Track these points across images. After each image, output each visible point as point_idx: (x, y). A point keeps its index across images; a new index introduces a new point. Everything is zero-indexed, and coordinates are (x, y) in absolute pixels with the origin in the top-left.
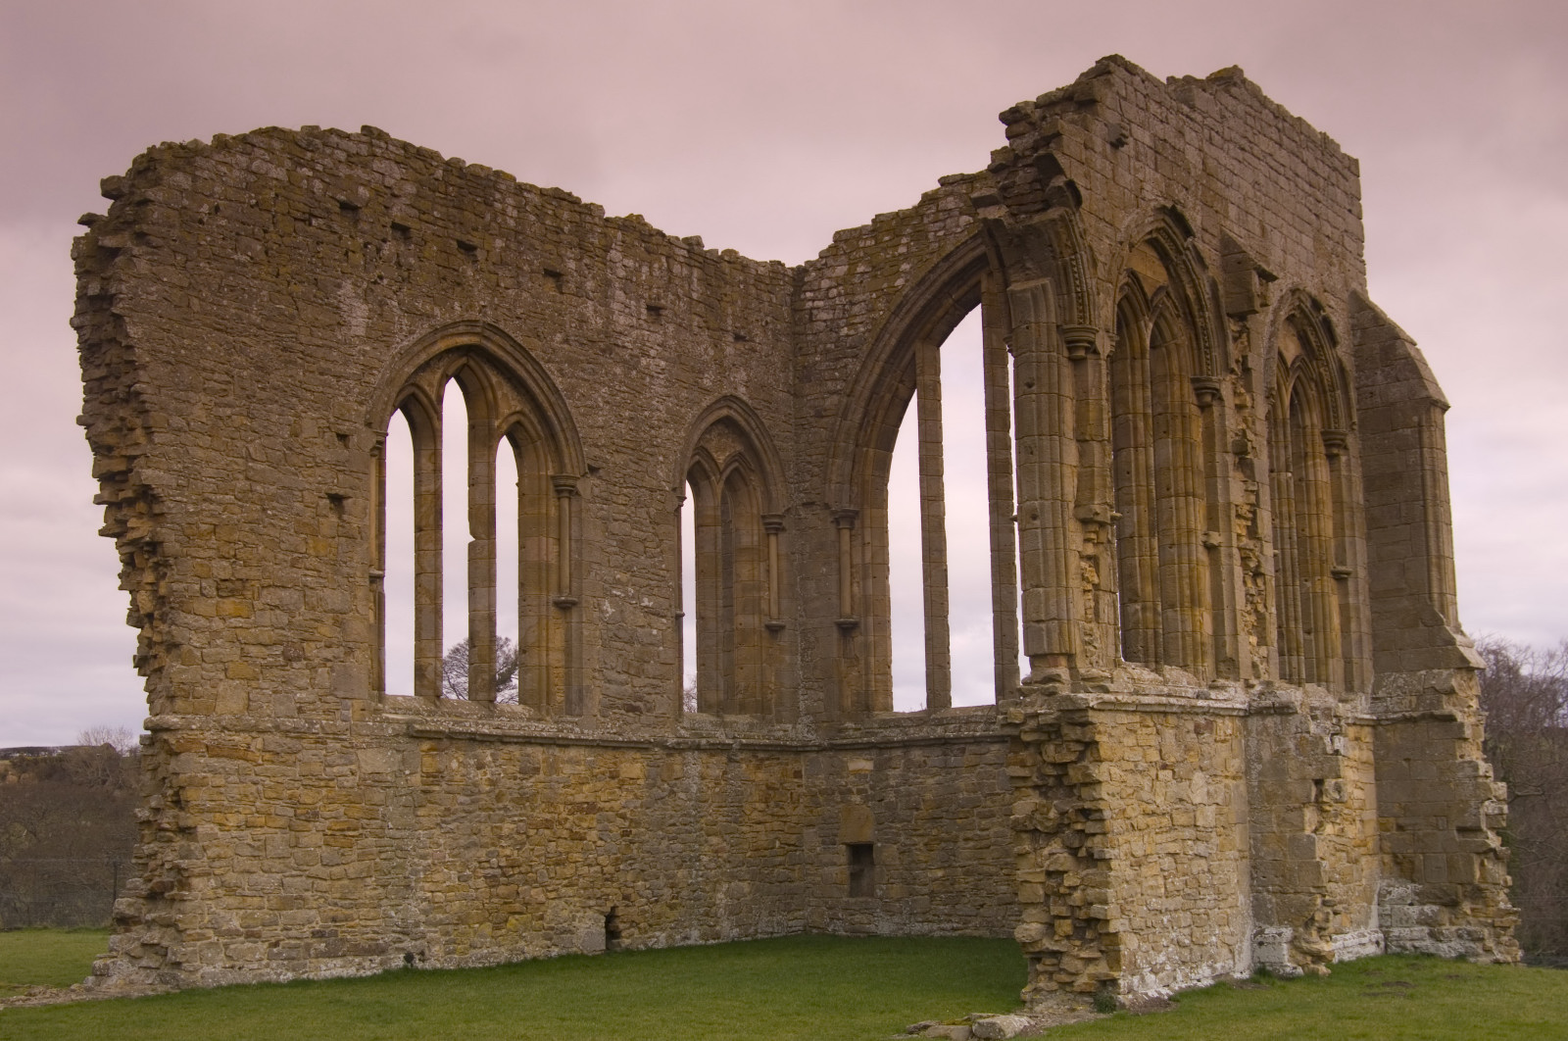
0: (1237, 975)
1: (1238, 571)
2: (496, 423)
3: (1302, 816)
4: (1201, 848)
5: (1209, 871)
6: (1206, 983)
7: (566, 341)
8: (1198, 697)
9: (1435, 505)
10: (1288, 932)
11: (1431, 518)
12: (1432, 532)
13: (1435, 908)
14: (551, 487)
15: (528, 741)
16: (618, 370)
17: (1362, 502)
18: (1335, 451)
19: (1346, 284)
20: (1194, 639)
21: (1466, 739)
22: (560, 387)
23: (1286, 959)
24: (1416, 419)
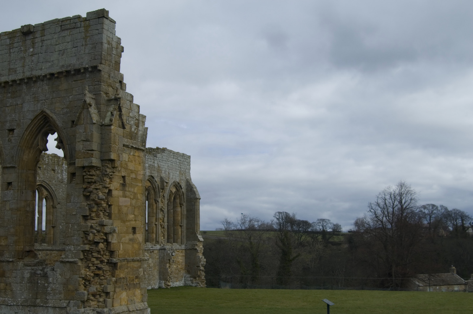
0: (156, 288)
1: (160, 228)
2: (43, 197)
3: (166, 265)
4: (150, 269)
5: (152, 273)
6: (151, 289)
7: (55, 182)
8: (152, 247)
9: (197, 215)
10: (164, 282)
11: (196, 217)
12: (196, 219)
13: (193, 278)
14: (52, 207)
15: (47, 250)
16: (64, 186)
17: (186, 213)
18: (181, 206)
19: (186, 178)
20: (152, 238)
21: (199, 252)
22: (54, 190)
23: (163, 286)
24: (194, 201)
